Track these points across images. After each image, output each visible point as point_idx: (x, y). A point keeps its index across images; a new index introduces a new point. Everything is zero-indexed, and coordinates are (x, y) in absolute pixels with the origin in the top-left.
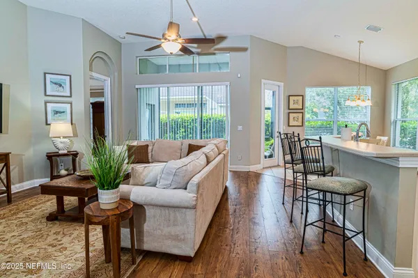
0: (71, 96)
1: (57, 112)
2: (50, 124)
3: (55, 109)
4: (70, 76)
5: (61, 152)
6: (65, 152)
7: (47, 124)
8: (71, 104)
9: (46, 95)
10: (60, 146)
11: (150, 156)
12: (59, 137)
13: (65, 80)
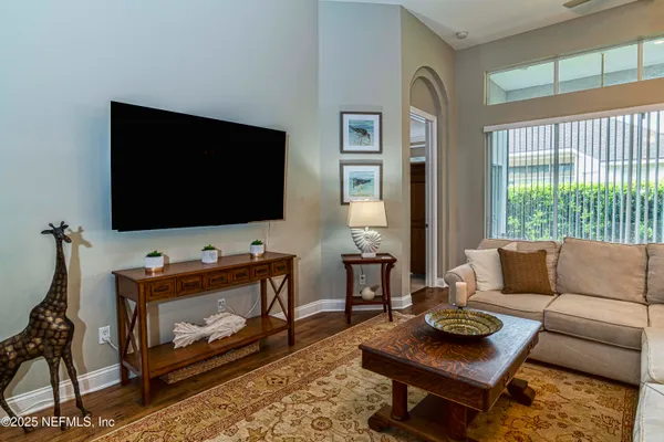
0: (380, 152)
1: (358, 182)
2: (348, 204)
3: (355, 176)
4: (380, 114)
5: (365, 255)
6: (372, 255)
7: (343, 203)
8: (381, 165)
9: (342, 152)
10: (366, 243)
11: (551, 277)
12: (363, 228)
13: (372, 122)
